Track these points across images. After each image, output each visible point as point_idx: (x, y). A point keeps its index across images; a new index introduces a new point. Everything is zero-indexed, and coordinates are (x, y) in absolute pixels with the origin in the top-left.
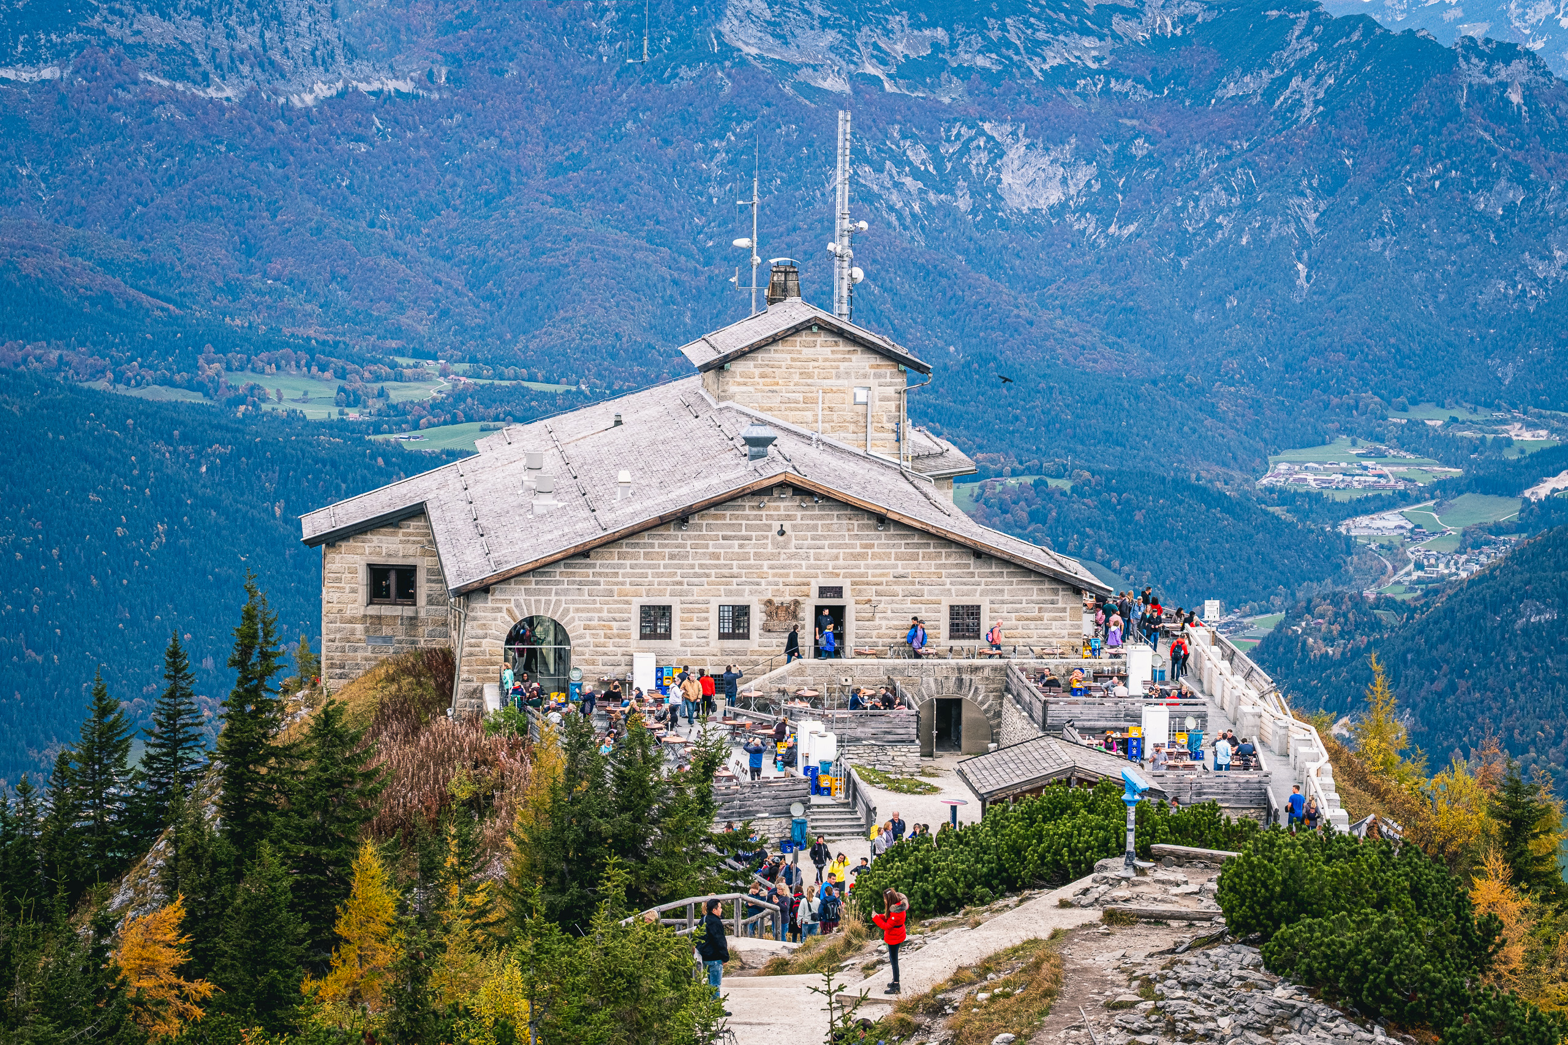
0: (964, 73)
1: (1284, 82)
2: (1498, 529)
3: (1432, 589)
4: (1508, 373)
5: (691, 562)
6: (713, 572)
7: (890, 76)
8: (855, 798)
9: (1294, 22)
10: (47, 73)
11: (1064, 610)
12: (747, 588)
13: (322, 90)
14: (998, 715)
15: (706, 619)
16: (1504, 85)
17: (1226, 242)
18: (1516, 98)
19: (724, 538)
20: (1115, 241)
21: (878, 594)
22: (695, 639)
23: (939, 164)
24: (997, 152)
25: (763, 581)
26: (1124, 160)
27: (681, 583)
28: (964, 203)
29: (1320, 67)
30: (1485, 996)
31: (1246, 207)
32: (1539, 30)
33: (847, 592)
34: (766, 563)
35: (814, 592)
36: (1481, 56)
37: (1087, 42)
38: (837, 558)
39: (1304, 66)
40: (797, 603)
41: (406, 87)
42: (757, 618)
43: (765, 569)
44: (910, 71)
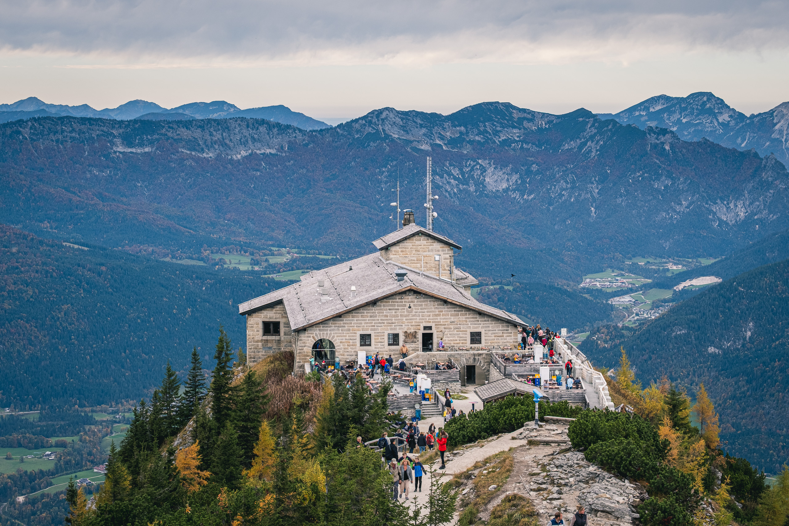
0: (471, 142)
1: (585, 144)
2: (665, 301)
3: (642, 323)
4: (667, 245)
5: (378, 318)
6: (386, 322)
7: (445, 144)
8: (438, 401)
9: (588, 122)
10: (147, 150)
11: (511, 333)
12: (398, 327)
13: (244, 153)
14: (488, 371)
15: (383, 339)
16: (663, 143)
17: (566, 201)
18: (667, 148)
19: (389, 310)
20: (526, 201)
21: (445, 328)
22: (379, 346)
23: (463, 174)
24: (484, 170)
25: (403, 325)
26: (529, 172)
27: (374, 326)
28: (472, 188)
29: (597, 138)
30: (664, 468)
31: (572, 188)
32: (675, 124)
33: (433, 328)
34: (404, 318)
35: (422, 328)
36: (655, 133)
37: (515, 131)
38: (430, 316)
39: (592, 138)
40: (416, 332)
41: (273, 151)
42: (402, 338)
43: (404, 320)
44: (452, 142)
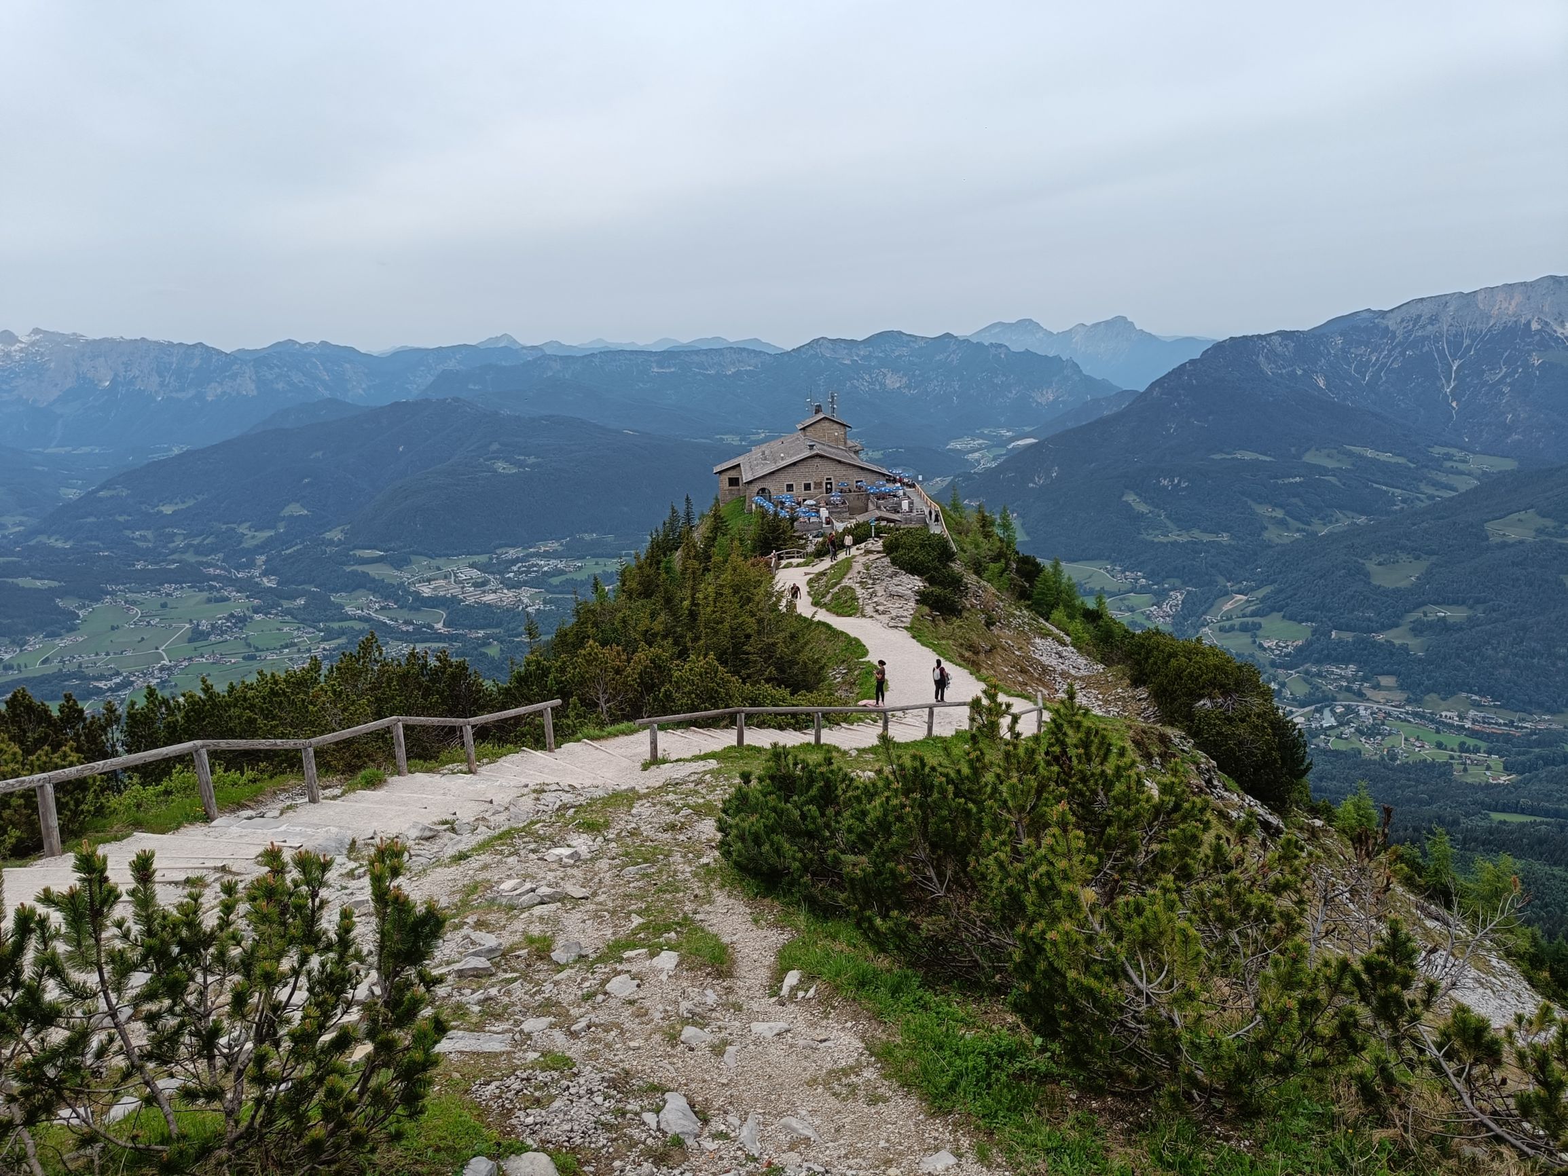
0: (876, 357)
1: (949, 356)
2: (1001, 455)
3: (987, 469)
7: (860, 360)
16: (1000, 354)
18: (1003, 356)
20: (912, 394)
24: (885, 376)
28: (878, 388)
29: (957, 352)
36: (994, 347)
37: (904, 349)
39: (954, 352)
41: (751, 368)
44: (863, 358)
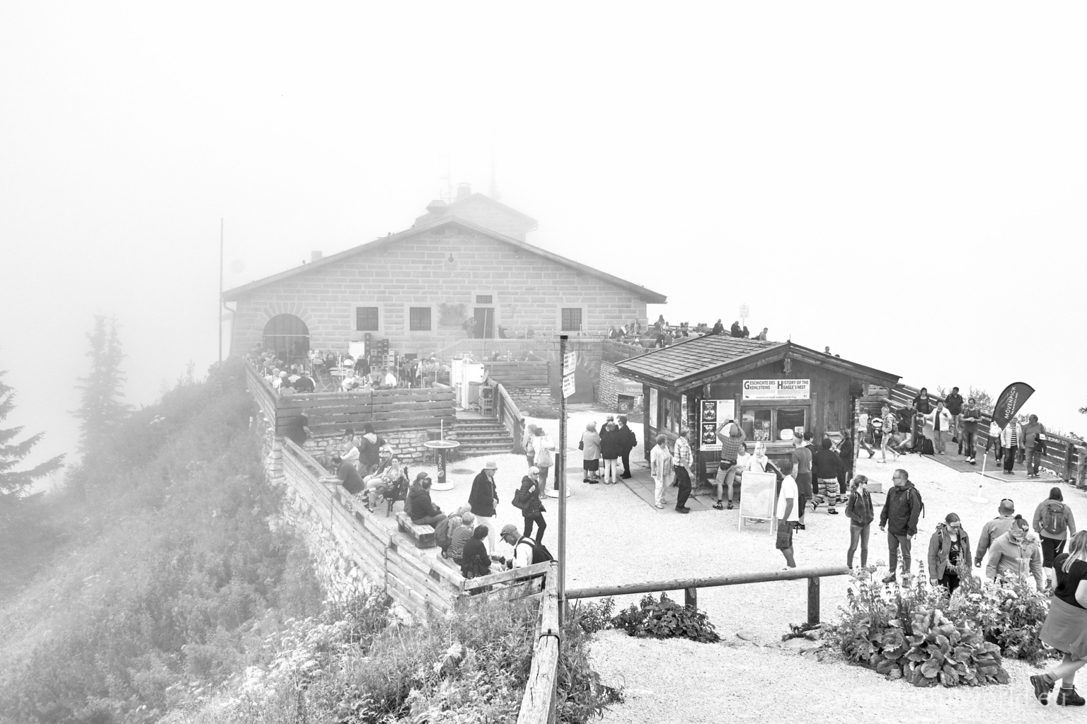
5: (391, 278)
6: (406, 285)
8: (502, 413)
11: (635, 312)
12: (429, 296)
14: (598, 375)
15: (402, 317)
19: (413, 262)
21: (516, 300)
22: (394, 330)
25: (439, 291)
27: (384, 293)
33: (495, 300)
34: (441, 280)
35: (474, 299)
38: (488, 276)
40: (462, 306)
42: (435, 316)
43: (441, 283)
